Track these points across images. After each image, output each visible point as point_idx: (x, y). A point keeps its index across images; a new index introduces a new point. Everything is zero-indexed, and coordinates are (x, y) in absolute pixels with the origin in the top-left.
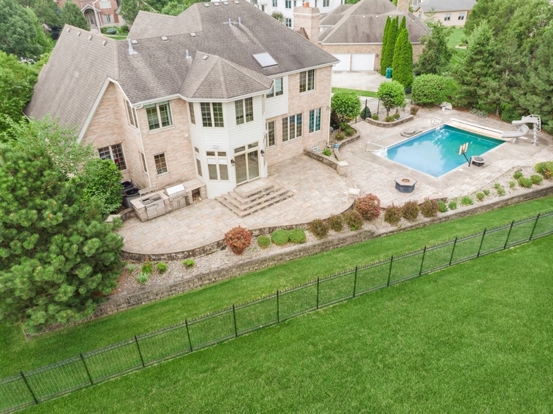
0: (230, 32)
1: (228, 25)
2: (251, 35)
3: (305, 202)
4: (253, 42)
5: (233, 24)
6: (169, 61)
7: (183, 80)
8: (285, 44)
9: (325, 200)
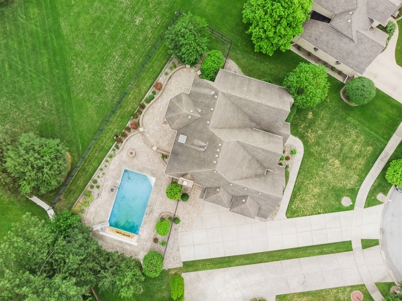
0: (202, 140)
1: (206, 143)
2: (197, 148)
3: (157, 121)
4: (193, 144)
5: (205, 146)
6: (202, 102)
7: (193, 100)
8: (184, 158)
9: (151, 126)
